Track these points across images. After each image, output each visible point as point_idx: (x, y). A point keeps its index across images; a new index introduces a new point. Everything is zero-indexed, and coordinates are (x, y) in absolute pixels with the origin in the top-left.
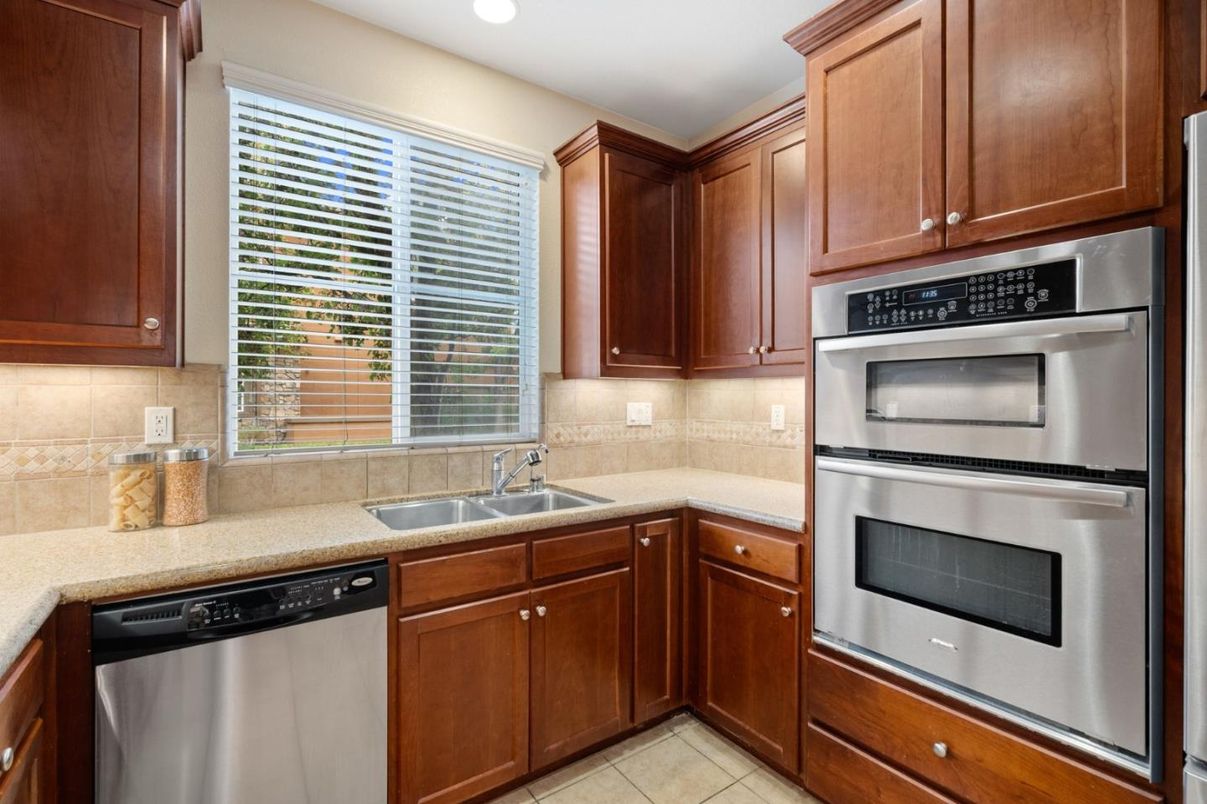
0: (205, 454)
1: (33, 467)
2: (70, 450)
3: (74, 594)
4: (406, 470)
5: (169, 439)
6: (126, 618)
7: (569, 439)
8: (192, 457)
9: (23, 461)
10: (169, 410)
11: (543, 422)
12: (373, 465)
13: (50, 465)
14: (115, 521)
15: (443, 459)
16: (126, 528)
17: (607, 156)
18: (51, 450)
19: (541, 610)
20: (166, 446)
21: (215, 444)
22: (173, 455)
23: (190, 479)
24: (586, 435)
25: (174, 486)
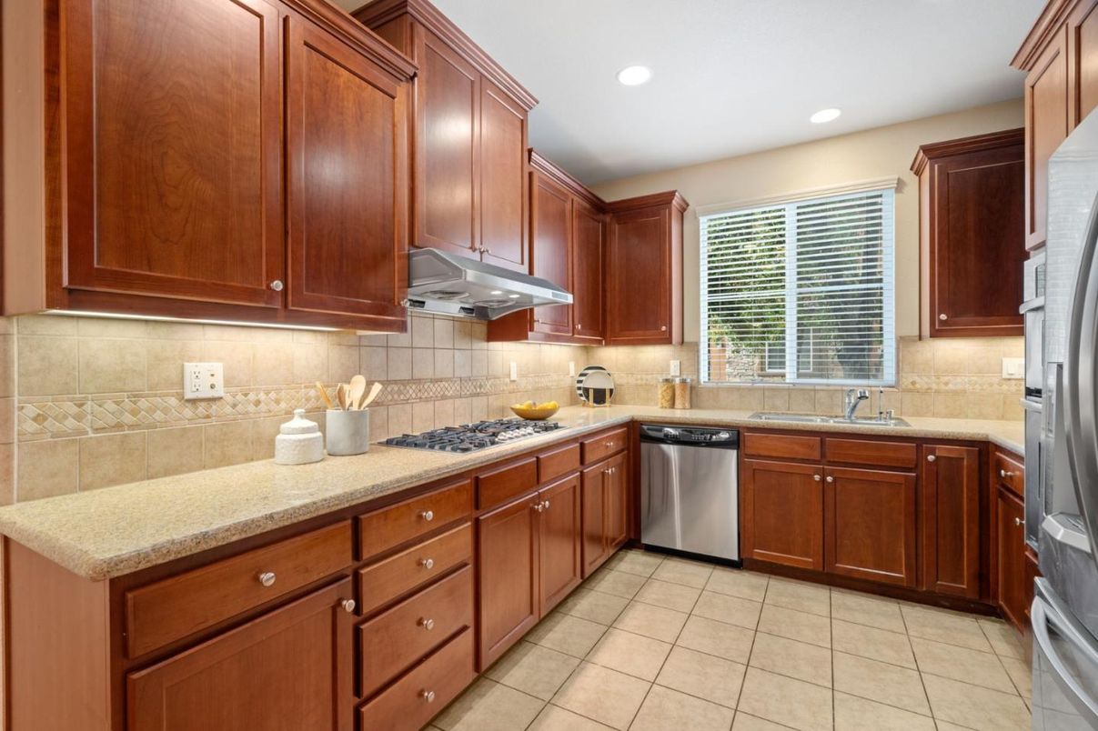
0: (688, 380)
1: (639, 382)
2: (650, 377)
3: (636, 418)
4: (787, 397)
5: (678, 374)
6: (648, 429)
7: (926, 386)
8: (684, 382)
9: (637, 380)
10: (678, 362)
11: (898, 372)
12: (767, 393)
13: (644, 382)
14: (660, 405)
15: (812, 393)
16: (662, 407)
17: (936, 166)
18: (644, 376)
19: (829, 479)
20: (677, 377)
21: (695, 377)
22: (677, 380)
23: (683, 389)
24: (946, 384)
25: (678, 392)
